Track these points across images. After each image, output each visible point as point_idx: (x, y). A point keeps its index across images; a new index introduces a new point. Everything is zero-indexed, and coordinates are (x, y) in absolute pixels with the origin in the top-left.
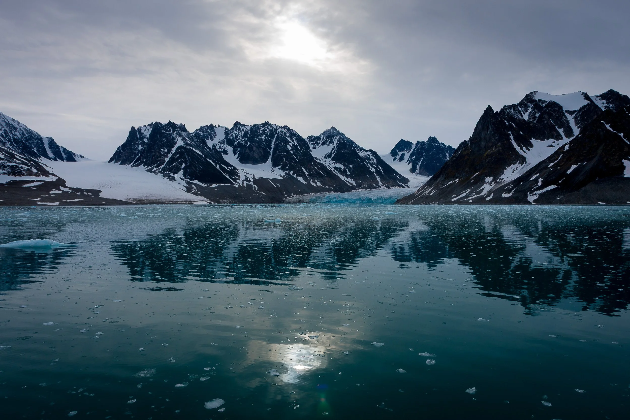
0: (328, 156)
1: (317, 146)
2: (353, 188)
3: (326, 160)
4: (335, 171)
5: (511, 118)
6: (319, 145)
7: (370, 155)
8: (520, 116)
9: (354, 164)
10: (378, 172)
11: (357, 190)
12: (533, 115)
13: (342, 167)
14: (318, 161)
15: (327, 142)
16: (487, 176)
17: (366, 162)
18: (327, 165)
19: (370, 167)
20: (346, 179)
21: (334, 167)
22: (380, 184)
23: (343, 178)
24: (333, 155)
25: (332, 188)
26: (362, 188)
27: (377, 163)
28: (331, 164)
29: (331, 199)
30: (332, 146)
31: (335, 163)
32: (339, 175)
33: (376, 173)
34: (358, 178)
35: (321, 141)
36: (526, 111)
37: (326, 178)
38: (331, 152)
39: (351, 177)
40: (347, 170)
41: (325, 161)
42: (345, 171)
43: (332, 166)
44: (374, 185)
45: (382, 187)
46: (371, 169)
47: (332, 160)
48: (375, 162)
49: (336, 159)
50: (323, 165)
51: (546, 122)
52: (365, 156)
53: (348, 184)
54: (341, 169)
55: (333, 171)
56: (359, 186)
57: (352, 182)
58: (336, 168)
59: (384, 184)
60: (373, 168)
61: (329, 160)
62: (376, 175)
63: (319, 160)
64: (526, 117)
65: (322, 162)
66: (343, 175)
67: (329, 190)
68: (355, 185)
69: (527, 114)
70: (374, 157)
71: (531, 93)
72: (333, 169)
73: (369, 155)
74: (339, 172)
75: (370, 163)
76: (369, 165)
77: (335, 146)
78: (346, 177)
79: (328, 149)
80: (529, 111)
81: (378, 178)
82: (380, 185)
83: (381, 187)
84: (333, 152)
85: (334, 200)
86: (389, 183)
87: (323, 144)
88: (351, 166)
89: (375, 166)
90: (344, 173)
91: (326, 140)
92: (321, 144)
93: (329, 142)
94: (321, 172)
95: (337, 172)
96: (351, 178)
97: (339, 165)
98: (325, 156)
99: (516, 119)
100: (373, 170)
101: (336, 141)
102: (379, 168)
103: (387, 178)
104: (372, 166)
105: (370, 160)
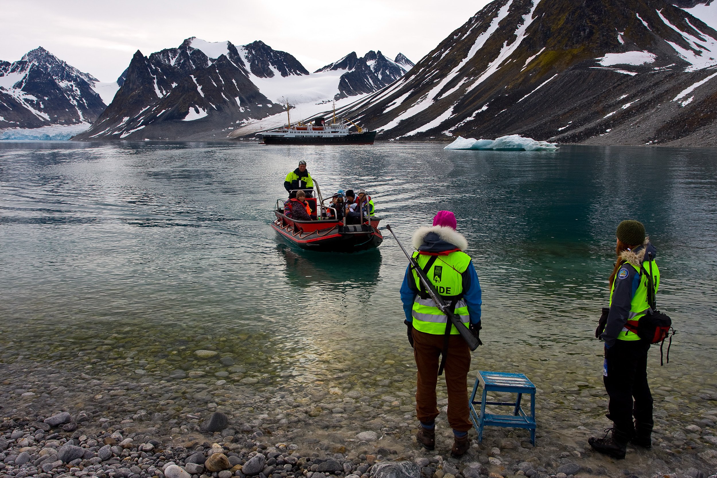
0: (18, 85)
1: (5, 73)
2: (46, 123)
3: (15, 90)
4: (26, 103)
5: (158, 63)
6: (8, 72)
7: (74, 86)
8: (167, 62)
9: (50, 95)
10: (81, 106)
11: (50, 125)
12: (178, 61)
13: (34, 99)
14: (4, 92)
15: (18, 69)
16: (125, 116)
17: (67, 94)
18: (16, 97)
19: (72, 99)
20: (39, 113)
21: (24, 99)
22: (82, 118)
23: (34, 111)
24: (24, 85)
25: (18, 123)
26: (57, 124)
27: (81, 95)
28: (21, 94)
29: (10, 136)
30: (23, 75)
31: (26, 94)
32: (31, 109)
33: (78, 106)
34: (53, 112)
35: (10, 67)
36: (175, 57)
37: (12, 112)
38: (22, 81)
39: (45, 110)
40: (41, 103)
41: (14, 92)
42: (38, 104)
43: (22, 97)
44: (74, 120)
45: (84, 122)
46: (73, 102)
47: (22, 90)
48: (79, 93)
49: (28, 90)
50: (10, 96)
51: (187, 68)
52: (68, 86)
53: (40, 118)
54: (34, 101)
55: (23, 104)
56: (54, 121)
57: (46, 116)
58: (26, 100)
59: (86, 119)
60: (75, 101)
61: (18, 90)
62: (77, 109)
63: (6, 90)
64: (173, 62)
65: (10, 93)
66: (35, 109)
67: (14, 126)
68: (49, 120)
69: (175, 59)
70: (79, 88)
71: (190, 38)
72: (23, 101)
73: (72, 86)
74: (30, 104)
75: (72, 95)
76: (71, 97)
77: (27, 75)
78: (39, 111)
79: (19, 77)
80: (177, 57)
81: (80, 113)
82: (81, 120)
83: (81, 122)
84: (24, 81)
85: (13, 137)
86: (92, 119)
87: (13, 71)
88: (46, 98)
89: (78, 98)
90: (36, 106)
91: (17, 66)
92: (10, 70)
93: (20, 68)
94: (5, 104)
95: (28, 105)
96: (45, 112)
97: (31, 97)
98: (14, 85)
99: (163, 64)
100: (75, 103)
101: (29, 69)
102: (82, 101)
103: (92, 113)
104: (74, 99)
105: (73, 91)
